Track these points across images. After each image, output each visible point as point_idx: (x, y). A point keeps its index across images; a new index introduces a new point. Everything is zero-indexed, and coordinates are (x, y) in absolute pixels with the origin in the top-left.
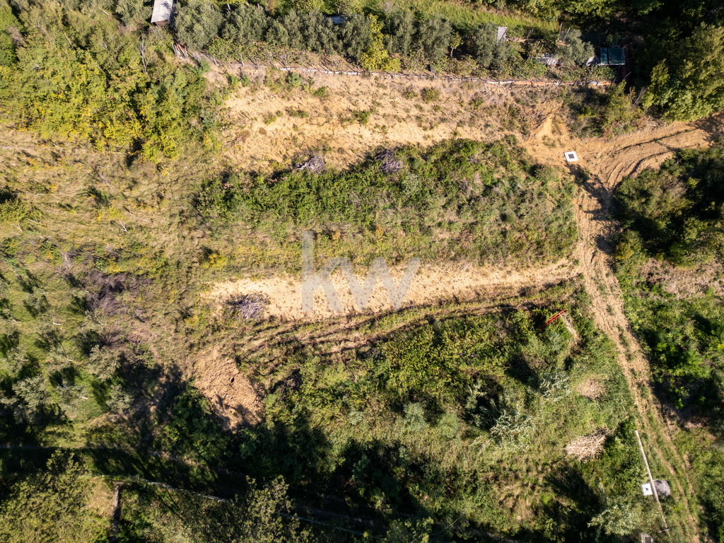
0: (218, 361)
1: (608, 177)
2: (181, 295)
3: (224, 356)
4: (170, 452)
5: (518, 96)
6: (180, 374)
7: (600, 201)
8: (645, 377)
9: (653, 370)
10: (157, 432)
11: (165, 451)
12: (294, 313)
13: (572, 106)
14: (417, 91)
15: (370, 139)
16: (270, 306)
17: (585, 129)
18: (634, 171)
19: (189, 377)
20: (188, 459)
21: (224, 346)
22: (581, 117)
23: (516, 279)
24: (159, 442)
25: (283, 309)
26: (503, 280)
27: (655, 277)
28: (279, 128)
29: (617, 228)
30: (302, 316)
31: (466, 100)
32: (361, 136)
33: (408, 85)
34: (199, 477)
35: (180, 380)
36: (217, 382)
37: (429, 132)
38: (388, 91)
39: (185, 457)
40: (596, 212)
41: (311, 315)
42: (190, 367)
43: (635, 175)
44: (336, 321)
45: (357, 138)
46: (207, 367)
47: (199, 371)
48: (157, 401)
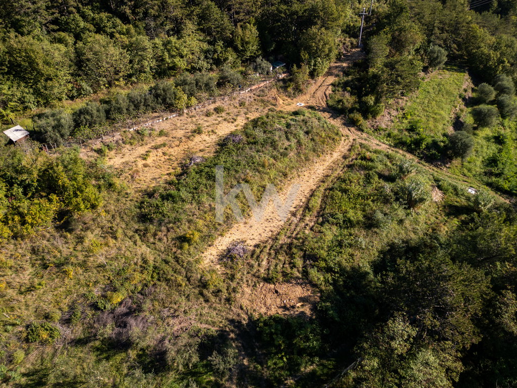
0: (254, 292)
1: (321, 104)
2: (186, 277)
3: (255, 286)
4: (289, 376)
5: (257, 94)
6: (240, 322)
7: (328, 112)
8: (416, 160)
9: (415, 155)
10: (266, 373)
11: (286, 379)
12: (264, 235)
13: (281, 87)
14: (212, 111)
15: (211, 140)
16: (248, 242)
17: (294, 94)
18: (326, 97)
19: (246, 319)
20: (305, 368)
21: (247, 281)
22: (289, 89)
23: (336, 155)
24: (276, 377)
25: (256, 238)
26: (332, 159)
27: (375, 126)
28: (155, 159)
29: (345, 117)
30: (271, 233)
31: (237, 105)
32: (205, 141)
33: (205, 110)
34: (325, 371)
35: (243, 325)
36: (269, 302)
37: (236, 123)
38: (197, 118)
39: (302, 369)
40: (331, 117)
41: (274, 229)
42: (240, 311)
43: (328, 98)
44: (290, 222)
45: (204, 142)
46: (252, 301)
47: (249, 308)
48: (243, 353)
